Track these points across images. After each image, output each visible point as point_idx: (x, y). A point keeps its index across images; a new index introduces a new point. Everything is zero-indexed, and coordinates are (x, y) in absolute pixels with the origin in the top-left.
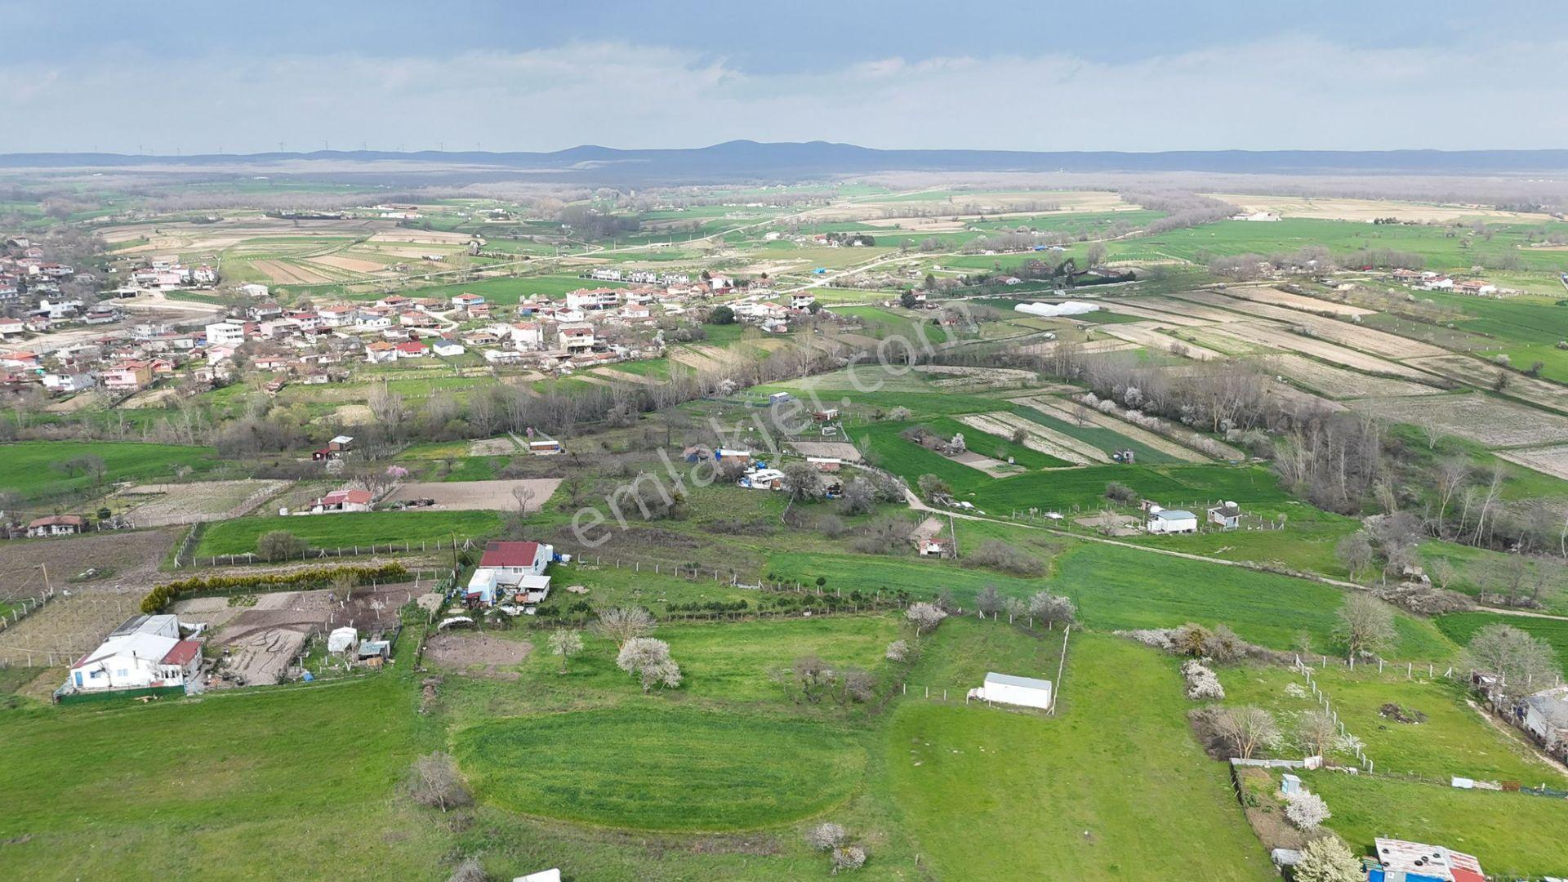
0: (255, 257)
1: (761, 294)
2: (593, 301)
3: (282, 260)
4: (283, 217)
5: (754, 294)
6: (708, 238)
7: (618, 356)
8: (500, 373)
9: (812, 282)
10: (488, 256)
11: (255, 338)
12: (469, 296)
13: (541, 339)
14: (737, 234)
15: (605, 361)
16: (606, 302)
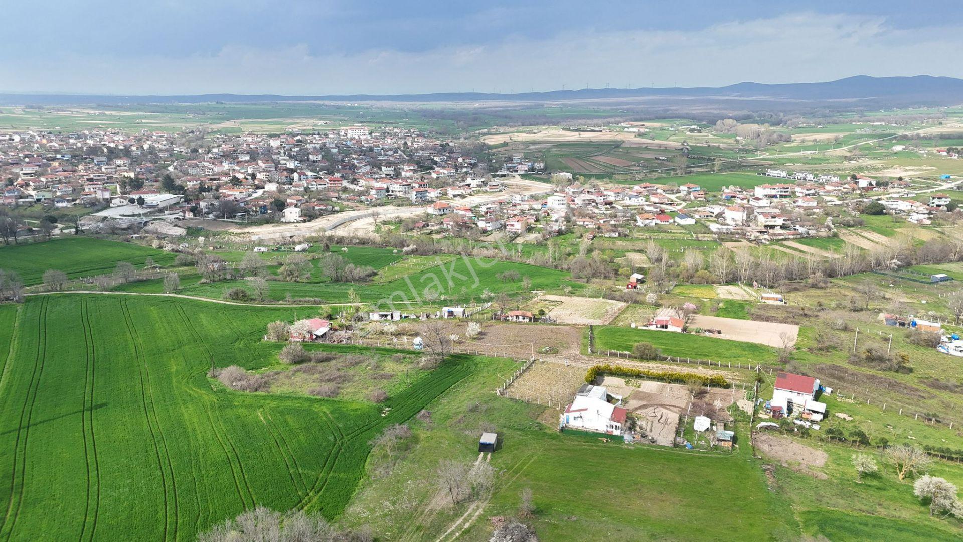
0: (562, 156)
1: (899, 192)
2: (773, 192)
3: (577, 157)
4: (571, 131)
5: (895, 192)
6: (845, 148)
7: (801, 234)
8: (723, 240)
9: (940, 185)
10: (694, 158)
11: (572, 206)
12: (691, 185)
13: (745, 218)
14: (867, 146)
15: (792, 237)
16: (782, 193)
